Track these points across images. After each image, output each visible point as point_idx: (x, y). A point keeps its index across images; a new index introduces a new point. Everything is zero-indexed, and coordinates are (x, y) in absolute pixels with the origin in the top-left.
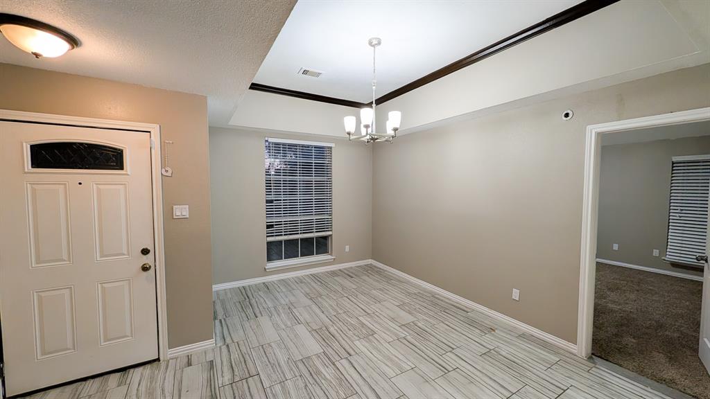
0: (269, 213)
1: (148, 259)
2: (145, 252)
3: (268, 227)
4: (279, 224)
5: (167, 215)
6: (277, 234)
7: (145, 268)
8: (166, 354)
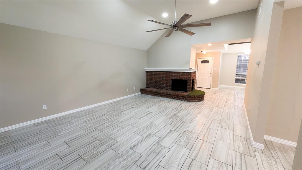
0: (237, 71)
1: (210, 75)
2: (210, 74)
3: (237, 75)
4: (240, 74)
5: (214, 69)
6: (239, 77)
7: (210, 76)
8: (211, 88)
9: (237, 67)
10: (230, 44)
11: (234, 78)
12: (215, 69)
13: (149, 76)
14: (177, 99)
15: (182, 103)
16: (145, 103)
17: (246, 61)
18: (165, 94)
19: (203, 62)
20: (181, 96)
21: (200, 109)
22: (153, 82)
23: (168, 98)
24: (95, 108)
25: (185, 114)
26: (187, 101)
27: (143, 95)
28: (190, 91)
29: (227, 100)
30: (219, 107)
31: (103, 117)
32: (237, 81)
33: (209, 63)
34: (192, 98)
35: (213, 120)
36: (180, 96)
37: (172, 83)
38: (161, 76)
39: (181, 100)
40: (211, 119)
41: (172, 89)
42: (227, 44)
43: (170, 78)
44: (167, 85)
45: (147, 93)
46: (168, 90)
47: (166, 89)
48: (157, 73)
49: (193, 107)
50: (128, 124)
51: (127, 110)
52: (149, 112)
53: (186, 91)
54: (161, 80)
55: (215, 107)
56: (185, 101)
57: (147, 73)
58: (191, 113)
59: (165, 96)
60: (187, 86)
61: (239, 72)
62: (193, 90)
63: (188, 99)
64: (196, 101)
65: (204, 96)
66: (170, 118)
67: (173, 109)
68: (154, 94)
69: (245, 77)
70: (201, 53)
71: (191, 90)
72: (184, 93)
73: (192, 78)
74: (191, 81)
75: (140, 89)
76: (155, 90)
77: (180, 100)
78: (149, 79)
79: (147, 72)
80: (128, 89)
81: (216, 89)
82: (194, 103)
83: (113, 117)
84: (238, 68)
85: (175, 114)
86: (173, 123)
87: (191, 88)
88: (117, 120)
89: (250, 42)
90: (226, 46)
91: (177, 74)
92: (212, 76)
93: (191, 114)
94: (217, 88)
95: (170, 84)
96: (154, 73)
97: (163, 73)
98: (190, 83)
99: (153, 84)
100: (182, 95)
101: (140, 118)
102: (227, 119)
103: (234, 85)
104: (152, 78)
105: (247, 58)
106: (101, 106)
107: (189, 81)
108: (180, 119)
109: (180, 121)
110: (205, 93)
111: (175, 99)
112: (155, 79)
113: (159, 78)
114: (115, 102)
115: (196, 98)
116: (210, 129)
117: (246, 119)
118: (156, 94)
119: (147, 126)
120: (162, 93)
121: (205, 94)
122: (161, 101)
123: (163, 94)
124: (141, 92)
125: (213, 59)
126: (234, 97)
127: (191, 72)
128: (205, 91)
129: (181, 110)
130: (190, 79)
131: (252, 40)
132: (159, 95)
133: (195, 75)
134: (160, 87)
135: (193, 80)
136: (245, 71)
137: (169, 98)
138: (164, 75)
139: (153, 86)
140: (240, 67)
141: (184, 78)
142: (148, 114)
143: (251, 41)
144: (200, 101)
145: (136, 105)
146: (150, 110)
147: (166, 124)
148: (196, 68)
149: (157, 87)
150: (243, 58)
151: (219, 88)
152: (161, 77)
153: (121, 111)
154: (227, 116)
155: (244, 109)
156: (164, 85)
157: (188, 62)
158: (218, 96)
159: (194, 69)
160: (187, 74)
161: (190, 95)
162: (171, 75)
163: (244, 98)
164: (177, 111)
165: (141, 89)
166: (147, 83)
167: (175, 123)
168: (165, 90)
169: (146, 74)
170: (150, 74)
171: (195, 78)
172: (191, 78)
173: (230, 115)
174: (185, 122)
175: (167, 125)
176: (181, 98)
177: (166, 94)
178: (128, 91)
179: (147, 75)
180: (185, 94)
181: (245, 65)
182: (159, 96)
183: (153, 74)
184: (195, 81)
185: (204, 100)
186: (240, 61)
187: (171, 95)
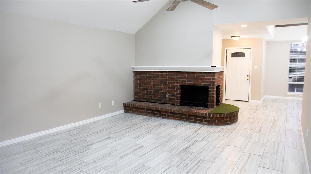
0: (290, 72)
1: (248, 78)
2: (248, 76)
3: (290, 78)
4: (295, 77)
5: (253, 67)
6: (293, 81)
7: (247, 80)
8: (250, 101)
9: (290, 64)
10: (277, 26)
11: (286, 82)
12: (256, 67)
13: (139, 79)
14: (191, 122)
15: (198, 127)
16: (132, 129)
17: (303, 53)
18: (168, 112)
19: (235, 55)
20: (198, 116)
21: (229, 137)
22: (147, 91)
23: (174, 119)
24: (40, 138)
25: (203, 147)
26: (208, 124)
27: (129, 115)
28: (213, 106)
29: (275, 120)
30: (261, 132)
31: (56, 155)
32: (292, 88)
33: (245, 57)
34: (217, 118)
35: (250, 155)
36: (195, 116)
37: (182, 93)
38: (161, 80)
39: (199, 123)
40: (248, 155)
41: (183, 104)
42: (273, 25)
43: (178, 84)
44: (172, 96)
45: (135, 111)
46: (174, 104)
47: (172, 104)
48: (154, 75)
49: (218, 134)
50: (100, 167)
51: (98, 142)
52: (139, 146)
53: (207, 107)
54: (161, 87)
55: (255, 134)
56: (204, 124)
57: (135, 74)
58: (214, 145)
59: (168, 116)
60: (208, 96)
61: (294, 72)
62: (219, 105)
63: (209, 121)
64: (223, 125)
65: (237, 115)
66: (177, 155)
67: (183, 138)
68: (150, 113)
69: (303, 81)
70: (232, 39)
71: (215, 104)
72: (202, 109)
73: (216, 84)
74: (215, 89)
75: (124, 104)
76: (150, 105)
77: (196, 123)
78: (140, 86)
79: (137, 73)
80: (100, 104)
81: (257, 102)
82: (220, 128)
83: (71, 155)
84: (292, 66)
85: (186, 149)
86: (182, 164)
87: (215, 101)
88: (79, 159)
89: (306, 24)
90: (271, 28)
91: (190, 76)
92: (250, 79)
93: (215, 147)
94: (260, 100)
95: (178, 94)
96: (149, 75)
97: (165, 74)
98: (214, 91)
99: (146, 94)
100: (200, 113)
101: (121, 157)
102: (274, 153)
103: (286, 95)
104: (145, 84)
105: (305, 49)
106: (51, 135)
107: (211, 88)
108: (194, 157)
109: (195, 159)
110: (239, 108)
111: (186, 121)
112: (149, 85)
113: (159, 82)
114: (76, 128)
115: (223, 118)
116: (245, 171)
117: (303, 152)
118: (152, 113)
119: (135, 170)
120: (162, 112)
121: (238, 111)
122: (161, 125)
123: (165, 112)
124: (125, 109)
125: (251, 49)
126: (287, 116)
127: (214, 73)
128: (239, 107)
129: (197, 140)
130: (213, 85)
131: (309, 20)
132: (157, 114)
133: (222, 78)
134: (159, 100)
135: (218, 87)
136: (302, 72)
137: (176, 119)
138: (167, 78)
139: (146, 99)
140: (294, 64)
141: (202, 84)
142: (136, 149)
143: (307, 22)
144: (231, 123)
145: (114, 133)
146: (140, 141)
147: (168, 166)
148: (223, 65)
149: (154, 99)
150: (299, 49)
151: (264, 100)
152: (161, 82)
153: (86, 144)
154: (274, 148)
155: (301, 135)
156: (167, 95)
157: (209, 55)
158: (261, 114)
159: (221, 67)
160: (208, 75)
161: (213, 114)
162: (179, 78)
163: (300, 116)
164: (190, 143)
165: (126, 104)
166: (136, 93)
167: (185, 165)
168: (168, 105)
169: (134, 77)
170: (142, 77)
171: (222, 83)
172: (214, 82)
173: (278, 145)
174: (203, 161)
175: (171, 168)
176: (197, 120)
177: (171, 113)
178: (100, 107)
179: (136, 79)
180: (204, 111)
181: (303, 61)
182: (158, 117)
183: (147, 77)
184: (222, 88)
185: (237, 121)
186: (294, 54)
187: (179, 114)
